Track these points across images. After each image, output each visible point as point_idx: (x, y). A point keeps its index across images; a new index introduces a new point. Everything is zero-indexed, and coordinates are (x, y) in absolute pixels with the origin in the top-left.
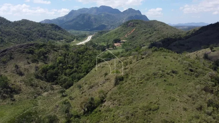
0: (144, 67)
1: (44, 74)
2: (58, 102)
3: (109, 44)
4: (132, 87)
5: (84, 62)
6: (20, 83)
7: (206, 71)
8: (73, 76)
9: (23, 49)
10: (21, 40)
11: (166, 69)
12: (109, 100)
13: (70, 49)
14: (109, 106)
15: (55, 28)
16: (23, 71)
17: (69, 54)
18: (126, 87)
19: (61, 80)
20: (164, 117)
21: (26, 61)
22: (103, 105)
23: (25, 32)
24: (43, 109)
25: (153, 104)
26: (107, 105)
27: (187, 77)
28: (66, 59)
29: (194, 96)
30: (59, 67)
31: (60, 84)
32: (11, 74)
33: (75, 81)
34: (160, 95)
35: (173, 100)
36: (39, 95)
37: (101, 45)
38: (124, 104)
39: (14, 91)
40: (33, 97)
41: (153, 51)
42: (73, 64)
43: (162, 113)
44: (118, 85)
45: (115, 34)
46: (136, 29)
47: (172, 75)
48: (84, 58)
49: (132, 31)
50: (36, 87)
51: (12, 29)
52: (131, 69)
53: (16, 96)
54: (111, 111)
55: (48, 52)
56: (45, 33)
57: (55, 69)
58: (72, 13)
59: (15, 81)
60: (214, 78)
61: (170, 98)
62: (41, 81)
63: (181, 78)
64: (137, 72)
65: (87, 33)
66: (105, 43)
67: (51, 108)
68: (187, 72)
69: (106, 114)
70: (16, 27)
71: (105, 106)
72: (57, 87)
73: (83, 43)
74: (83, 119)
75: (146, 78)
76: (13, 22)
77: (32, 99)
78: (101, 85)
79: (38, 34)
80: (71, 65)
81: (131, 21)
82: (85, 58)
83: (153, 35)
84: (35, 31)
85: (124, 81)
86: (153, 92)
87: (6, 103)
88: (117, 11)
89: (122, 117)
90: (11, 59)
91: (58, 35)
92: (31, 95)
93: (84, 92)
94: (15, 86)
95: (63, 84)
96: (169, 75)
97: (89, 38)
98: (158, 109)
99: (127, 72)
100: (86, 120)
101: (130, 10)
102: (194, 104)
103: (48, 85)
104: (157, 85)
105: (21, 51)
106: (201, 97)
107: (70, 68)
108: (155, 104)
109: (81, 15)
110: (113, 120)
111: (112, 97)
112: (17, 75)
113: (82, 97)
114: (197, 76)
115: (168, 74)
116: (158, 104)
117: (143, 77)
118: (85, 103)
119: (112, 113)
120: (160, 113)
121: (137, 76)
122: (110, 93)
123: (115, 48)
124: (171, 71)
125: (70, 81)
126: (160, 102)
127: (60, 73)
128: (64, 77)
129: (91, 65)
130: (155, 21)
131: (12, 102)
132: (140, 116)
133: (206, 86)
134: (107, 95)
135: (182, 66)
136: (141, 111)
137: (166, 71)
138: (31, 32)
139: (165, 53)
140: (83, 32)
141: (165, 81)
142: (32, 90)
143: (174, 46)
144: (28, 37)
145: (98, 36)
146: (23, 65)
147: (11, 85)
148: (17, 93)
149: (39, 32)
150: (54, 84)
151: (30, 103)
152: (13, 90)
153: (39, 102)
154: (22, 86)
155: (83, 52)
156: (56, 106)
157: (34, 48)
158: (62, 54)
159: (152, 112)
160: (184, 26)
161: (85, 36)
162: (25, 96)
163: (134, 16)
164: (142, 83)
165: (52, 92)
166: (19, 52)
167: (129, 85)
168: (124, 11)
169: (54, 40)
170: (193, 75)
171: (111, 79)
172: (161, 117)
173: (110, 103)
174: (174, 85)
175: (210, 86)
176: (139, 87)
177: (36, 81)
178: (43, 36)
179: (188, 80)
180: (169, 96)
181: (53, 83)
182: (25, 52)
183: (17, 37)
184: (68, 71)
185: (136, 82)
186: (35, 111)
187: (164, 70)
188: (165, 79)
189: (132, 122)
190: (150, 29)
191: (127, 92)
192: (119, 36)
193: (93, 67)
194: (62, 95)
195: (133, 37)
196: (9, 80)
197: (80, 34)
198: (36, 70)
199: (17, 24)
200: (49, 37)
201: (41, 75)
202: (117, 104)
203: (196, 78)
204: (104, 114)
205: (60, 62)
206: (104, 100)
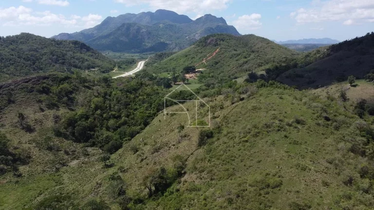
0: (248, 115)
1: (70, 129)
2: (100, 176)
3: (176, 75)
4: (231, 149)
5: (138, 107)
6: (28, 145)
7: (351, 120)
8: (121, 131)
9: (30, 85)
10: (21, 70)
11: (285, 117)
12: (192, 172)
13: (112, 84)
14: (194, 182)
15: (81, 49)
16: (32, 124)
17: (111, 92)
18: (220, 148)
19: (100, 138)
20: (293, 198)
21: (37, 106)
22: (183, 179)
23: (27, 54)
24: (73, 189)
25: (270, 176)
26: (189, 180)
27: (321, 130)
28: (108, 102)
29: (337, 162)
30: (95, 116)
31: (100, 145)
32: (11, 129)
33: (126, 140)
34: (281, 162)
35: (304, 169)
36: (64, 165)
37: (162, 77)
38: (221, 178)
39: (19, 159)
40: (54, 170)
41: (258, 87)
42: (120, 110)
43: (288, 191)
44: (205, 145)
45: (185, 59)
46: (221, 49)
47: (296, 127)
48: (137, 99)
49: (215, 53)
50: (58, 151)
51: (4, 50)
52: (225, 117)
53: (22, 169)
54: (199, 190)
55: (75, 90)
56: (63, 56)
57: (90, 120)
58: (108, 21)
59: (19, 142)
60: (364, 131)
61: (298, 165)
62: (65, 140)
63: (311, 131)
64: (236, 123)
65: (136, 56)
66: (169, 74)
67: (87, 187)
68: (320, 122)
69: (190, 196)
70: (11, 47)
71: (186, 182)
72: (95, 151)
73: (131, 73)
74: (150, 205)
75: (252, 133)
76: (5, 37)
77: (52, 172)
78: (174, 145)
79: (50, 59)
80: (116, 112)
81: (212, 36)
82: (140, 100)
83: (249, 60)
84: (45, 53)
85: (214, 139)
86: (268, 157)
87: (5, 182)
88: (184, 19)
89: (220, 200)
90: (9, 104)
91: (87, 60)
92: (49, 166)
93: (145, 159)
94: (21, 150)
95: (104, 145)
96: (292, 128)
97: (140, 66)
98: (282, 184)
99: (218, 123)
100: (155, 206)
101: (208, 18)
102: (339, 174)
103: (79, 147)
104: (273, 143)
105: (27, 88)
106: (349, 164)
107: (114, 117)
108: (274, 176)
109: (123, 25)
110: (206, 205)
111: (198, 166)
112: (23, 132)
113: (141, 167)
114: (337, 128)
115: (290, 125)
116: (279, 177)
117: (248, 131)
118: (151, 178)
119: (201, 193)
120: (285, 191)
121: (237, 129)
122: (191, 159)
123: (186, 82)
124: (295, 120)
125: (116, 140)
126: (282, 173)
127: (98, 127)
128: (106, 133)
129: (151, 111)
130: (251, 36)
131: (16, 179)
132: (252, 198)
133: (354, 145)
134: (187, 163)
135: (310, 111)
136: (252, 189)
137: (286, 120)
138: (37, 55)
139: (280, 90)
140: (127, 56)
141: (286, 136)
142: (51, 156)
143: (287, 77)
144: (34, 64)
145: (155, 62)
146: (32, 114)
147: (12, 148)
148: (24, 162)
149: (53, 56)
150: (87, 146)
151: (49, 180)
152: (16, 157)
153: (65, 177)
154: (32, 150)
155: (136, 90)
156: (97, 184)
157: (51, 83)
158: (99, 94)
159: (272, 190)
160: (298, 44)
161: (133, 61)
162: (40, 169)
163: (214, 28)
164: (247, 141)
165: (86, 160)
166: (24, 91)
167: (225, 145)
168: (198, 19)
169: (79, 68)
170: (331, 126)
171: (191, 135)
172: (288, 199)
173: (194, 176)
174: (301, 144)
175: (359, 145)
176: (242, 148)
177: (56, 141)
178: (60, 61)
179: (323, 134)
180: (296, 163)
181: (87, 144)
182: (35, 90)
183: (14, 63)
184: (112, 122)
185: (237, 140)
186: (61, 194)
187: (281, 118)
188: (285, 133)
189: (240, 207)
190: (245, 49)
191: (223, 157)
192: (192, 62)
193: (155, 115)
194: (105, 164)
195: (217, 63)
196: (9, 141)
197: (123, 59)
198: (56, 122)
199: (13, 41)
200: (70, 65)
201: (64, 130)
202: (206, 177)
203: (335, 132)
204: (186, 195)
205: (97, 108)
206: (183, 172)
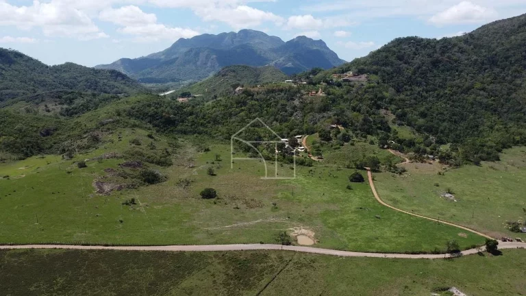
9: (52, 94)
15: (117, 77)
16: (50, 109)
21: (54, 103)
23: (67, 81)
46: (225, 79)
51: (49, 77)
56: (96, 83)
70: (55, 75)
84: (82, 81)
90: (42, 101)
112: (46, 112)
138: (75, 82)
146: (51, 106)
149: (88, 83)
157: (63, 94)
166: (49, 97)
182: (55, 96)
198: (61, 110)
199: (58, 70)
201: (64, 113)
